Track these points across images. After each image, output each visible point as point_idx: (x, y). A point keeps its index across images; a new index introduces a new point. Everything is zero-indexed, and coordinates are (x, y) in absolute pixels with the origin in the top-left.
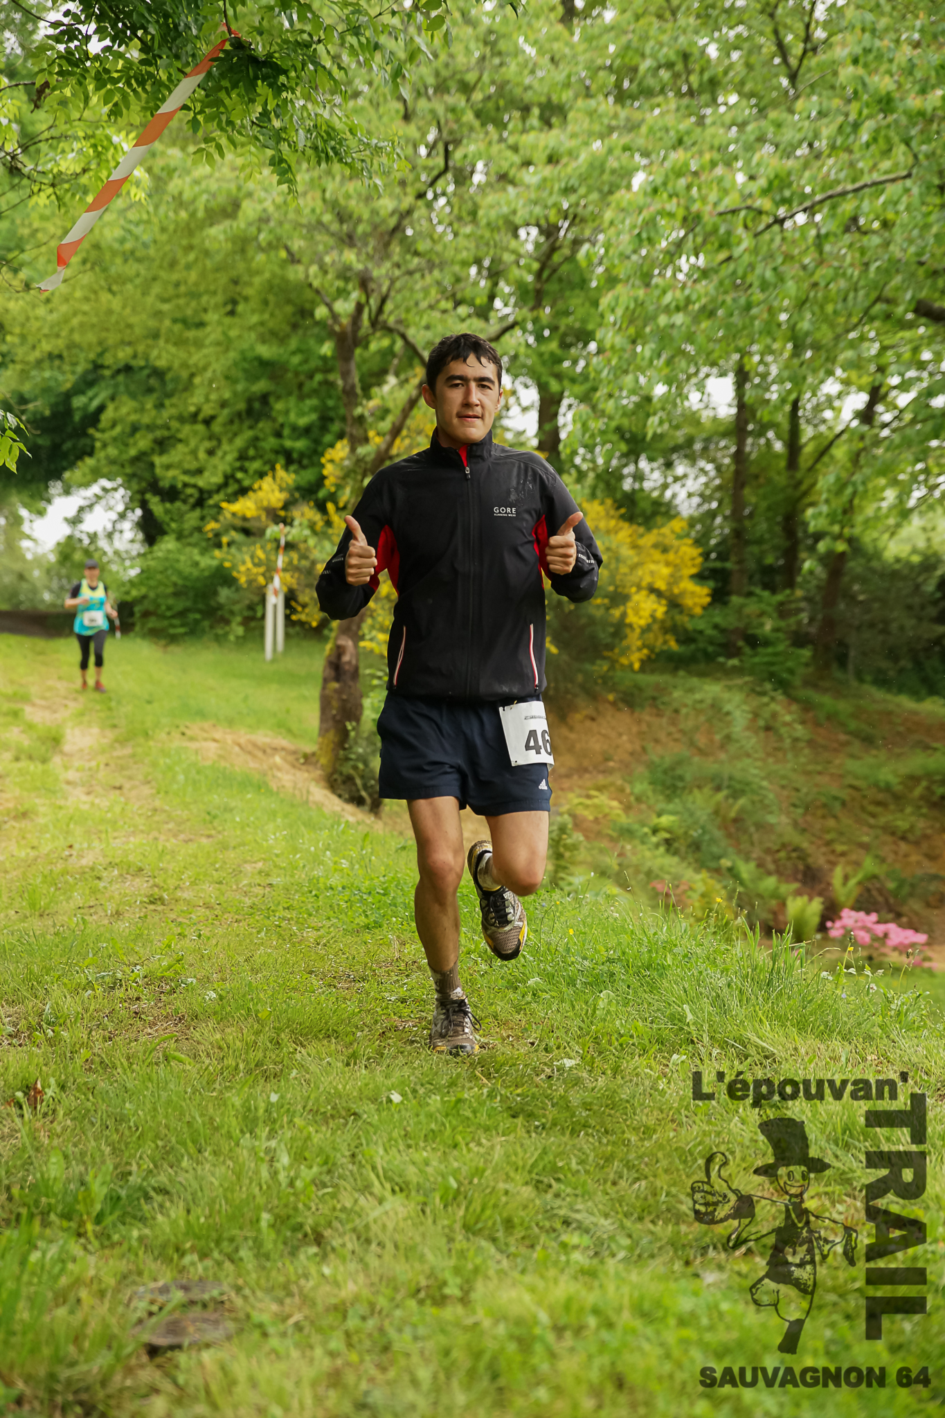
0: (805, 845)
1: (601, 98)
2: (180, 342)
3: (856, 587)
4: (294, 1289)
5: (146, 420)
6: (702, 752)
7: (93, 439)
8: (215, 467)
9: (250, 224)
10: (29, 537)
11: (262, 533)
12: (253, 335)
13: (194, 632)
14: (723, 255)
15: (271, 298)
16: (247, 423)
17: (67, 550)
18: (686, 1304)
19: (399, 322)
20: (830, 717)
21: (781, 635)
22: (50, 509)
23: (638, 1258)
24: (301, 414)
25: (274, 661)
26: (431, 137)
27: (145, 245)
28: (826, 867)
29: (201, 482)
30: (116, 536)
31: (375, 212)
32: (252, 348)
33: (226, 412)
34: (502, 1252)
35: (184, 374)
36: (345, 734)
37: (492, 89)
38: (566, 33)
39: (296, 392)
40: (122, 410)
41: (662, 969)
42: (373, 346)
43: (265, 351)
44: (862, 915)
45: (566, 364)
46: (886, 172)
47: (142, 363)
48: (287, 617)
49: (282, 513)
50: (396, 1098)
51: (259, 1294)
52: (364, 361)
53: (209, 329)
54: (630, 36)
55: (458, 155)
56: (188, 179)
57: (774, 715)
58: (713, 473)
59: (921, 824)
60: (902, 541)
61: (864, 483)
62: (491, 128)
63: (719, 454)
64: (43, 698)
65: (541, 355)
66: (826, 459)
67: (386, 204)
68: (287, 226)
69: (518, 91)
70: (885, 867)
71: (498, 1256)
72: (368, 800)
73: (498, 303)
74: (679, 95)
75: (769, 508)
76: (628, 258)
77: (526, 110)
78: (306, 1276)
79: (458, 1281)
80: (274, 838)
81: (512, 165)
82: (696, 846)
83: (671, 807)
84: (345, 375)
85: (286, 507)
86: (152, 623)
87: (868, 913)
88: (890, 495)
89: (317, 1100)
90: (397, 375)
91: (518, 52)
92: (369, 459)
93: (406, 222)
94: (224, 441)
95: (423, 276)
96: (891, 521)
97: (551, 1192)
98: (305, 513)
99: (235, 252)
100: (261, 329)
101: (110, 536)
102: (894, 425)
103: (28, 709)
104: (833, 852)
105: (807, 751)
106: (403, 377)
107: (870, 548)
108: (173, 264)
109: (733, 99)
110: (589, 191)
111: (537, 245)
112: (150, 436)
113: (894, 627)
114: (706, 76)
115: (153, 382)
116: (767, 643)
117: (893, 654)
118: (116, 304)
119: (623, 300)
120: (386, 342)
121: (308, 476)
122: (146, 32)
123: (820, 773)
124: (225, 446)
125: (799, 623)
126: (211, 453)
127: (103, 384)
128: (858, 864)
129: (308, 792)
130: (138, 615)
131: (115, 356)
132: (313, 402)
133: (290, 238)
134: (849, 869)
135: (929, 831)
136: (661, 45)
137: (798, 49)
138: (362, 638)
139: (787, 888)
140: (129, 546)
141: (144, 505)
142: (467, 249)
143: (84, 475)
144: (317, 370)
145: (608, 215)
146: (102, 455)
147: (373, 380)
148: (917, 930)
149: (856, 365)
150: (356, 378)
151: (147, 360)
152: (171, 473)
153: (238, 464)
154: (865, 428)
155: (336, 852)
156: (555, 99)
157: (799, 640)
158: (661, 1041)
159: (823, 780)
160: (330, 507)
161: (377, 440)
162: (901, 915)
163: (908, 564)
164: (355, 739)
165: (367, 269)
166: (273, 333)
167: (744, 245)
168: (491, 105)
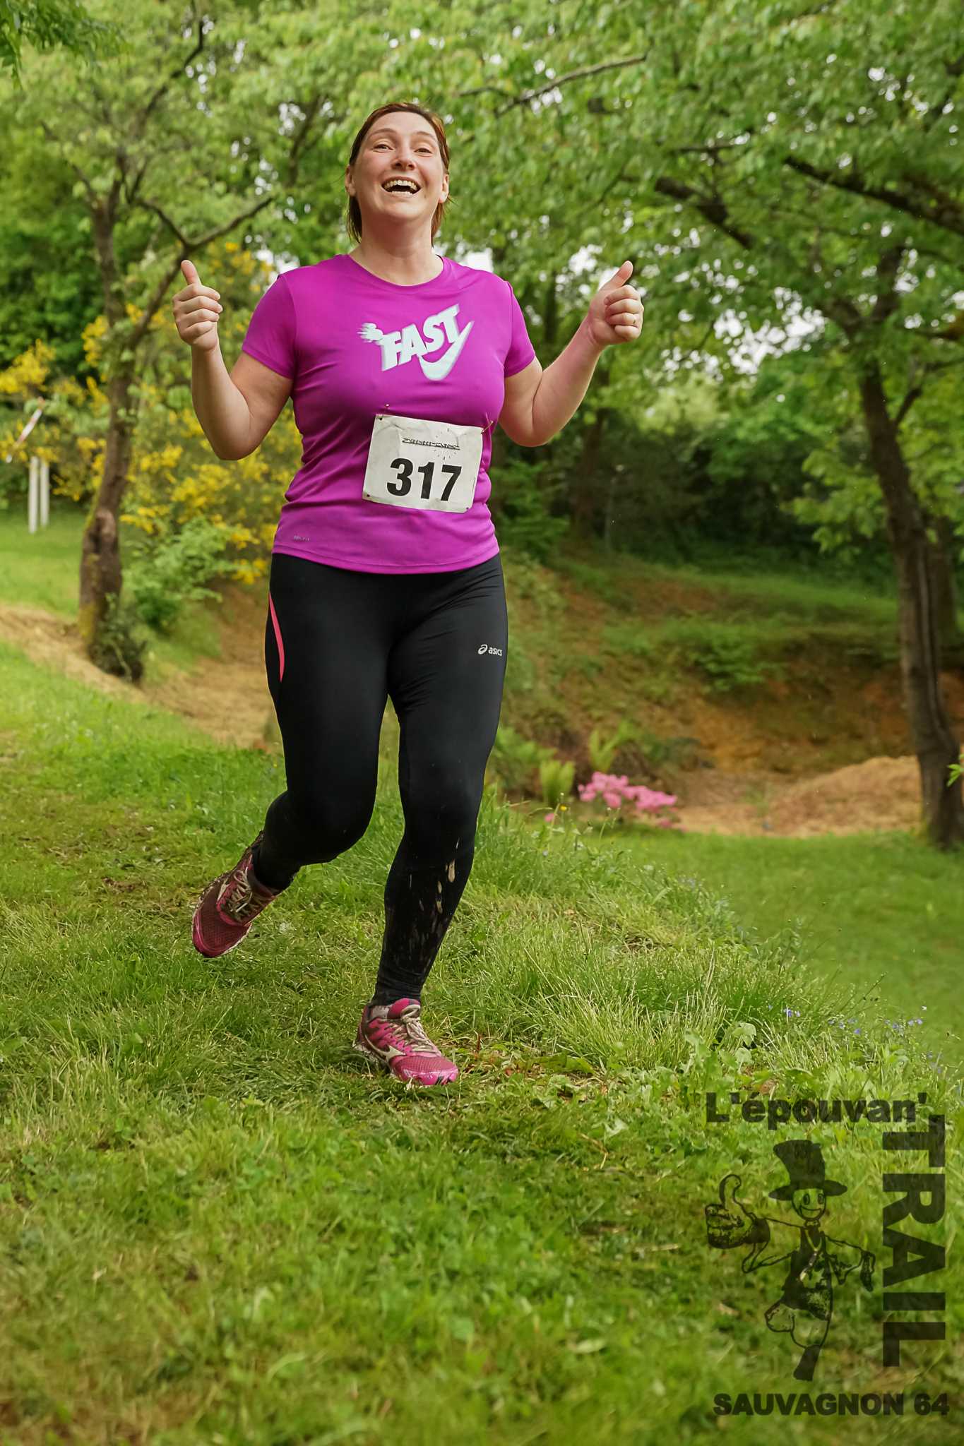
0: (563, 710)
9: (6, 103)
11: (22, 405)
12: (15, 210)
14: (466, 135)
15: (34, 175)
16: (9, 298)
19: (156, 199)
20: (588, 585)
21: (538, 506)
24: (61, 287)
25: (39, 533)
28: (584, 732)
31: (130, 91)
32: (14, 223)
36: (104, 606)
39: (58, 267)
42: (132, 224)
43: (27, 227)
44: (613, 778)
45: (326, 240)
46: (627, 54)
48: (51, 491)
49: (44, 389)
52: (125, 236)
55: (211, 37)
57: (531, 585)
59: (676, 689)
60: (658, 412)
62: (246, 11)
65: (300, 231)
67: (140, 83)
68: (43, 105)
70: (640, 731)
72: (128, 671)
73: (260, 181)
81: (265, 44)
84: (104, 250)
85: (48, 381)
87: (620, 776)
90: (156, 249)
92: (126, 334)
93: (164, 100)
95: (179, 154)
98: (67, 387)
100: (23, 205)
104: (590, 717)
105: (563, 619)
106: (162, 251)
107: (626, 420)
110: (339, 70)
111: (296, 122)
113: (650, 497)
116: (525, 513)
117: (649, 524)
120: (144, 219)
121: (69, 350)
123: (576, 640)
125: (558, 493)
128: (614, 729)
129: (68, 663)
132: (74, 277)
133: (47, 115)
134: (606, 734)
135: (683, 697)
138: (123, 512)
139: (544, 753)
144: (79, 244)
147: (133, 256)
148: (669, 793)
150: (115, 256)
155: (81, 721)
157: (558, 508)
159: (581, 647)
160: (91, 382)
161: (135, 314)
162: (654, 778)
163: (663, 436)
164: (116, 612)
165: (121, 148)
166: (36, 209)
167: (487, 124)
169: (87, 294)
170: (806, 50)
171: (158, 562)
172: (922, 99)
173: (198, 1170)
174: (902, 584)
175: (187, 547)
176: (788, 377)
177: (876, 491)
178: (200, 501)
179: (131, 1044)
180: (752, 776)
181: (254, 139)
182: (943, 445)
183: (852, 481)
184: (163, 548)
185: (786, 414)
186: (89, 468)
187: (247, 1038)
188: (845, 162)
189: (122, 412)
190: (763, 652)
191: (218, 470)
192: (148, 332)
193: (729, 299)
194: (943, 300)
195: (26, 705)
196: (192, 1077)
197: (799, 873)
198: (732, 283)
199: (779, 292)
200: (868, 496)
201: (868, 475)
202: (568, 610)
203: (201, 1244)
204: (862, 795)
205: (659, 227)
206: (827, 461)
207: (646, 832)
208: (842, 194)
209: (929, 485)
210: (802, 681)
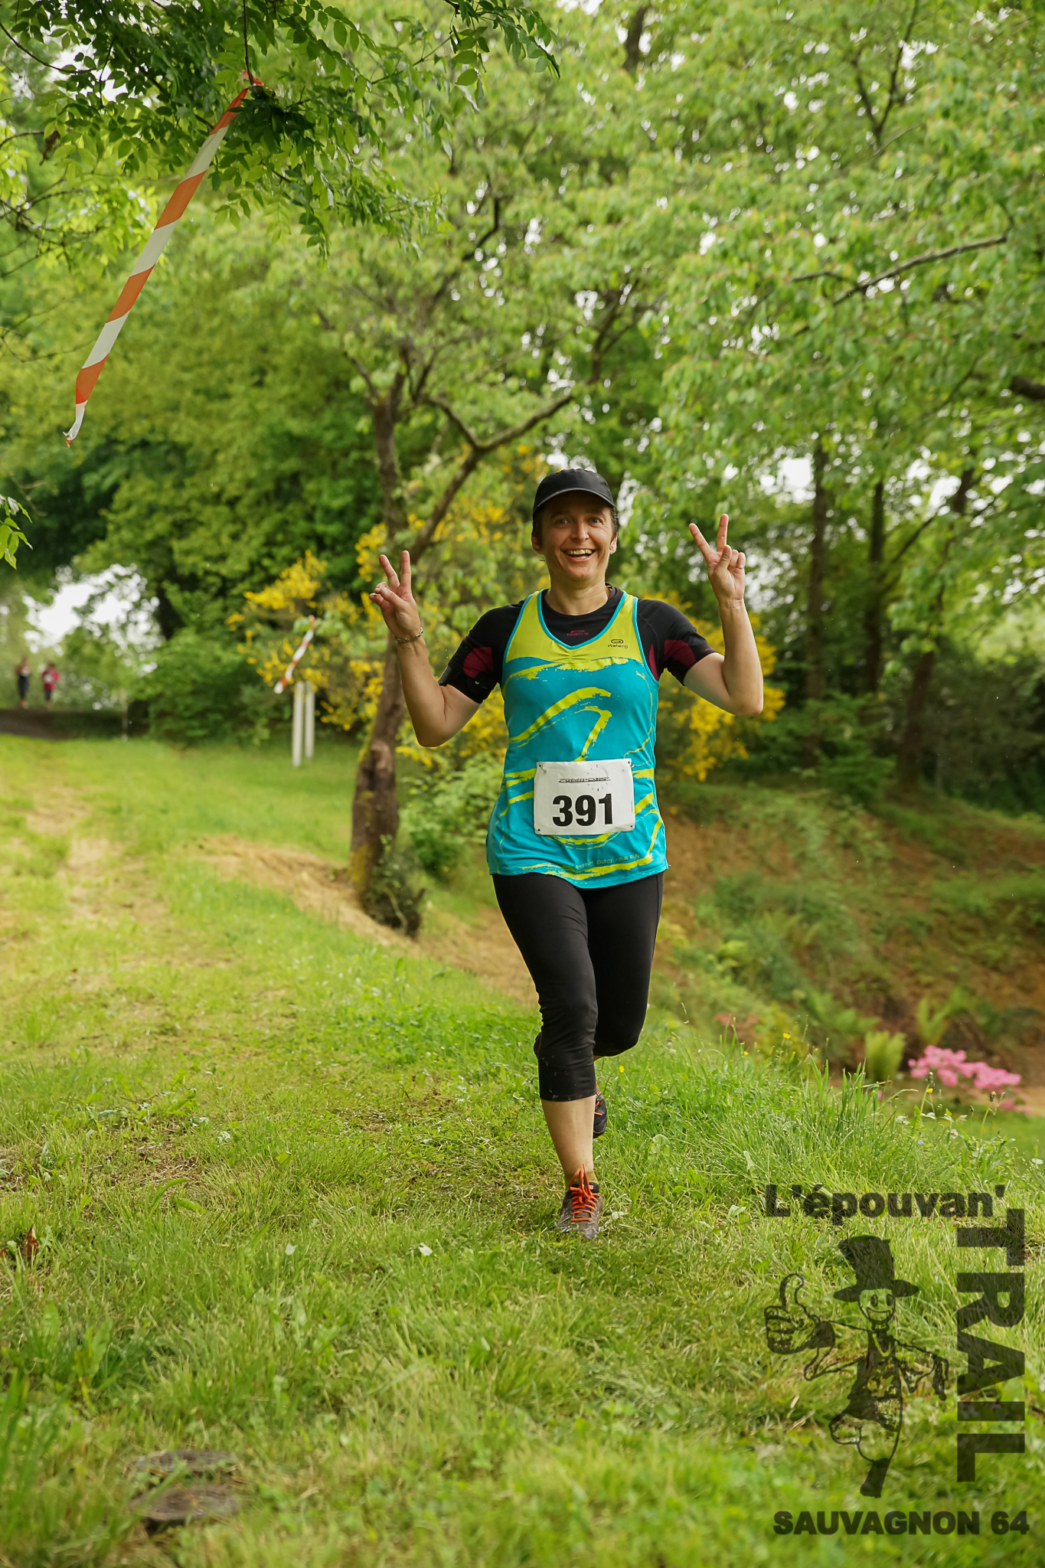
0: (887, 975)
1: (666, 151)
2: (202, 415)
3: (945, 691)
4: (308, 1459)
5: (164, 500)
6: (774, 872)
7: (105, 521)
8: (240, 553)
9: (281, 287)
10: (34, 628)
11: (289, 626)
12: (283, 408)
13: (214, 735)
14: (798, 326)
15: (303, 368)
16: (275, 506)
17: (76, 642)
18: (736, 1479)
19: (443, 395)
20: (916, 834)
21: (862, 743)
22: (58, 598)
23: (685, 1428)
24: (335, 495)
25: (302, 767)
26: (480, 193)
27: (165, 309)
28: (911, 999)
29: (224, 570)
30: (130, 628)
31: (417, 275)
32: (281, 422)
33: (252, 493)
34: (537, 1421)
35: (207, 451)
36: (379, 849)
37: (549, 141)
38: (629, 81)
39: (329, 471)
40: (138, 490)
41: (721, 1112)
42: (414, 423)
43: (296, 426)
44: (948, 1053)
45: (627, 443)
46: (979, 236)
47: (160, 438)
48: (317, 719)
49: (313, 605)
50: (426, 1250)
51: (270, 1464)
52: (405, 438)
53: (234, 401)
54: (699, 84)
55: (508, 213)
56: (212, 238)
57: (854, 832)
58: (788, 565)
59: (1015, 953)
60: (997, 640)
61: (953, 577)
62: (546, 183)
63: (795, 544)
64: (47, 806)
65: (599, 432)
66: (912, 549)
67: (430, 267)
68: (321, 290)
69: (576, 144)
70: (975, 1001)
71: (533, 1426)
72: (405, 922)
73: (552, 376)
74: (754, 149)
75: (850, 603)
76: (695, 327)
78: (322, 1445)
79: (488, 1452)
80: (299, 962)
81: (568, 224)
82: (766, 975)
83: (739, 932)
84: (383, 453)
85: (317, 597)
86: (169, 724)
87: (955, 1050)
88: (983, 589)
89: (339, 1251)
90: (440, 453)
91: (576, 101)
93: (452, 286)
94: (250, 522)
95: (469, 346)
96: (984, 618)
97: (592, 1355)
98: (338, 605)
99: (263, 317)
100: (291, 402)
101: (123, 627)
102: (989, 512)
103: (30, 819)
104: (918, 983)
105: (889, 872)
106: (447, 455)
107: (960, 648)
108: (195, 329)
109: (813, 153)
110: (653, 253)
111: (596, 312)
112: (170, 518)
113: (986, 735)
114: (783, 130)
115: (172, 459)
116: (846, 751)
117: (985, 765)
118: (132, 373)
119: (689, 374)
121: (341, 564)
122: (165, 79)
123: (903, 896)
124: (251, 530)
125: (882, 729)
126: (235, 537)
127: (117, 460)
128: (944, 996)
129: (338, 912)
130: (152, 715)
131: (130, 431)
132: (348, 482)
133: (324, 302)
134: (935, 1002)
135: (1023, 961)
136: (733, 94)
137: (884, 99)
138: (399, 743)
139: (867, 1022)
140: (144, 639)
141: (161, 594)
142: (518, 316)
143: (95, 560)
144: (354, 446)
145: (673, 281)
146: (114, 538)
147: (414, 459)
148: (1009, 1070)
149: (946, 446)
150: (395, 457)
151: (165, 433)
152: (191, 560)
153: (265, 550)
154: (956, 516)
155: (366, 979)
156: (616, 151)
157: (882, 748)
158: (718, 1191)
159: (907, 903)
161: (418, 525)
162: (991, 1053)
163: (1003, 666)
164: (391, 855)
165: (407, 337)
166: (305, 407)
167: (822, 315)
168: (547, 158)
171: (439, 801)
175: (470, 785)
178: (486, 732)
181: (548, 329)
184: (442, 785)
186: (361, 694)
192: (433, 545)
195: (299, 959)
205: (1009, 432)
207: (986, 1115)
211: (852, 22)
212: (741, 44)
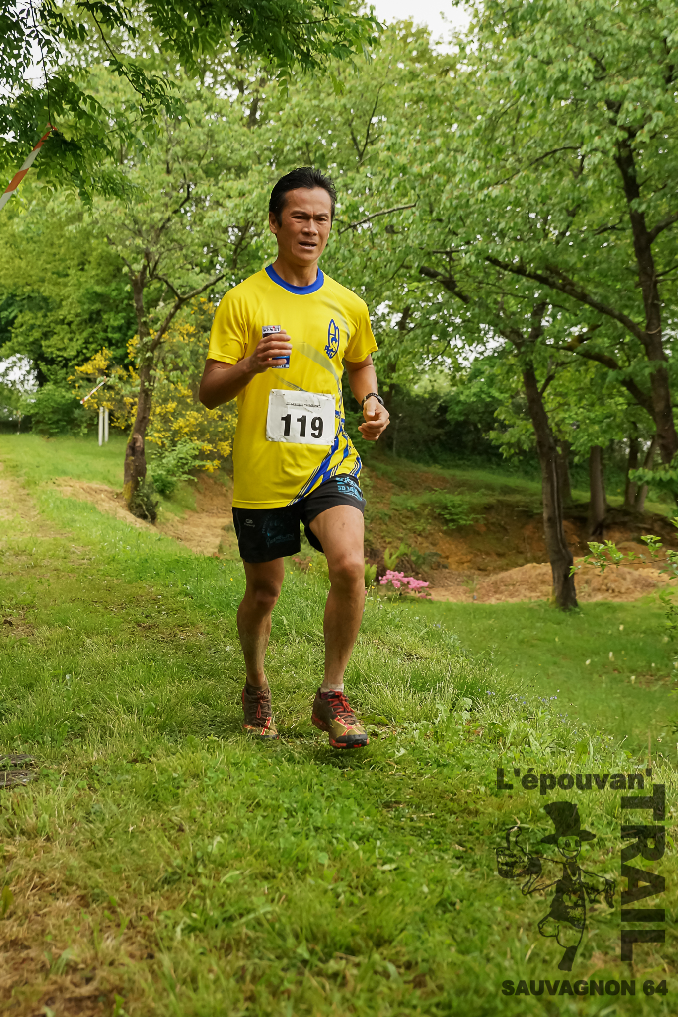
2: (56, 284)
5: (38, 323)
7: (10, 332)
8: (73, 347)
9: (89, 225)
11: (96, 381)
13: (62, 431)
15: (103, 262)
16: (89, 325)
19: (165, 275)
20: (384, 474)
24: (115, 320)
25: (103, 446)
26: (180, 182)
27: (38, 235)
28: (382, 549)
29: (65, 355)
30: (25, 383)
31: (151, 220)
32: (92, 287)
33: (79, 319)
35: (58, 300)
36: (137, 483)
37: (212, 159)
38: (248, 132)
39: (114, 309)
40: (26, 318)
42: (152, 287)
43: (99, 289)
44: (396, 573)
46: (404, 203)
47: (36, 295)
48: (110, 424)
49: (106, 372)
52: (149, 294)
53: (70, 277)
54: (280, 134)
55: (194, 193)
59: (428, 528)
60: (420, 387)
62: (211, 178)
67: (157, 216)
68: (107, 226)
69: (224, 160)
70: (410, 549)
72: (149, 517)
73: (218, 266)
77: (229, 169)
81: (221, 197)
84: (138, 301)
85: (108, 368)
86: (41, 426)
87: (400, 572)
90: (164, 301)
92: (149, 344)
93: (168, 225)
94: (78, 334)
95: (177, 252)
98: (119, 371)
99: (82, 238)
100: (97, 278)
101: (22, 382)
104: (385, 542)
106: (167, 302)
110: (259, 210)
111: (237, 236)
112: (41, 331)
113: (416, 430)
114: (318, 154)
115: (42, 304)
117: (415, 443)
118: (23, 264)
120: (158, 285)
121: (120, 352)
124: (78, 336)
126: (71, 340)
127: (16, 305)
128: (397, 548)
129: (118, 512)
130: (34, 422)
131: (23, 291)
132: (122, 314)
133: (109, 232)
134: (393, 551)
135: (432, 531)
136: (295, 139)
137: (363, 143)
138: (147, 435)
140: (31, 388)
141: (38, 367)
142: (199, 239)
143: (7, 351)
144: (126, 298)
147: (152, 304)
148: (425, 581)
150: (143, 304)
151: (39, 293)
152: (50, 350)
153: (84, 346)
155: (125, 542)
156: (242, 164)
159: (380, 506)
160: (130, 368)
161: (154, 335)
162: (417, 573)
163: (423, 398)
164: (142, 486)
165: (147, 249)
166: (103, 280)
167: (334, 238)
168: (212, 167)
169: (129, 324)
170: (497, 202)
171: (164, 461)
172: (555, 228)
173: (184, 774)
174: (544, 475)
175: (179, 453)
176: (486, 369)
177: (531, 427)
178: (186, 430)
179: (150, 707)
180: (467, 572)
181: (215, 245)
182: (565, 404)
183: (518, 422)
184: (167, 454)
185: (485, 388)
186: (129, 412)
187: (210, 705)
188: (516, 259)
189: (146, 384)
190: (473, 509)
191: (195, 414)
192: (160, 343)
193: (456, 328)
194: (565, 330)
195: (96, 533)
196: (181, 725)
197: (491, 622)
198: (458, 321)
199: (482, 326)
200: (527, 430)
201: (527, 419)
202: (374, 487)
203: (186, 813)
204: (522, 582)
205: (422, 292)
206: (507, 412)
207: (413, 600)
208: (515, 275)
209: (557, 425)
210: (493, 524)
211: (348, 106)
212: (299, 116)
